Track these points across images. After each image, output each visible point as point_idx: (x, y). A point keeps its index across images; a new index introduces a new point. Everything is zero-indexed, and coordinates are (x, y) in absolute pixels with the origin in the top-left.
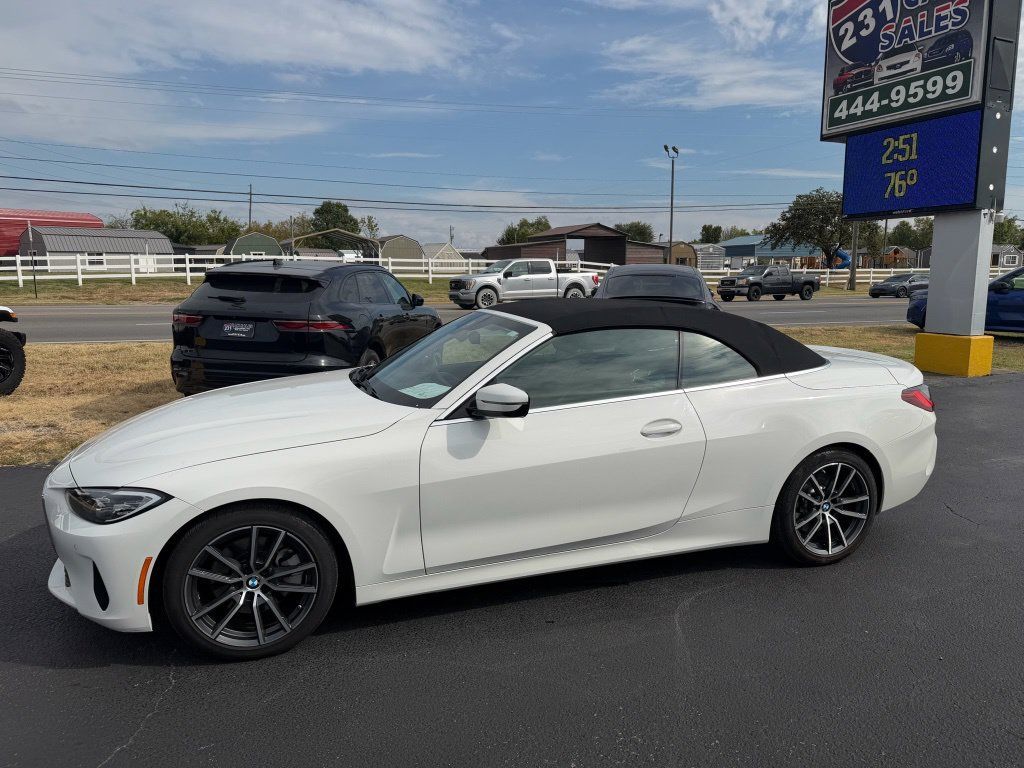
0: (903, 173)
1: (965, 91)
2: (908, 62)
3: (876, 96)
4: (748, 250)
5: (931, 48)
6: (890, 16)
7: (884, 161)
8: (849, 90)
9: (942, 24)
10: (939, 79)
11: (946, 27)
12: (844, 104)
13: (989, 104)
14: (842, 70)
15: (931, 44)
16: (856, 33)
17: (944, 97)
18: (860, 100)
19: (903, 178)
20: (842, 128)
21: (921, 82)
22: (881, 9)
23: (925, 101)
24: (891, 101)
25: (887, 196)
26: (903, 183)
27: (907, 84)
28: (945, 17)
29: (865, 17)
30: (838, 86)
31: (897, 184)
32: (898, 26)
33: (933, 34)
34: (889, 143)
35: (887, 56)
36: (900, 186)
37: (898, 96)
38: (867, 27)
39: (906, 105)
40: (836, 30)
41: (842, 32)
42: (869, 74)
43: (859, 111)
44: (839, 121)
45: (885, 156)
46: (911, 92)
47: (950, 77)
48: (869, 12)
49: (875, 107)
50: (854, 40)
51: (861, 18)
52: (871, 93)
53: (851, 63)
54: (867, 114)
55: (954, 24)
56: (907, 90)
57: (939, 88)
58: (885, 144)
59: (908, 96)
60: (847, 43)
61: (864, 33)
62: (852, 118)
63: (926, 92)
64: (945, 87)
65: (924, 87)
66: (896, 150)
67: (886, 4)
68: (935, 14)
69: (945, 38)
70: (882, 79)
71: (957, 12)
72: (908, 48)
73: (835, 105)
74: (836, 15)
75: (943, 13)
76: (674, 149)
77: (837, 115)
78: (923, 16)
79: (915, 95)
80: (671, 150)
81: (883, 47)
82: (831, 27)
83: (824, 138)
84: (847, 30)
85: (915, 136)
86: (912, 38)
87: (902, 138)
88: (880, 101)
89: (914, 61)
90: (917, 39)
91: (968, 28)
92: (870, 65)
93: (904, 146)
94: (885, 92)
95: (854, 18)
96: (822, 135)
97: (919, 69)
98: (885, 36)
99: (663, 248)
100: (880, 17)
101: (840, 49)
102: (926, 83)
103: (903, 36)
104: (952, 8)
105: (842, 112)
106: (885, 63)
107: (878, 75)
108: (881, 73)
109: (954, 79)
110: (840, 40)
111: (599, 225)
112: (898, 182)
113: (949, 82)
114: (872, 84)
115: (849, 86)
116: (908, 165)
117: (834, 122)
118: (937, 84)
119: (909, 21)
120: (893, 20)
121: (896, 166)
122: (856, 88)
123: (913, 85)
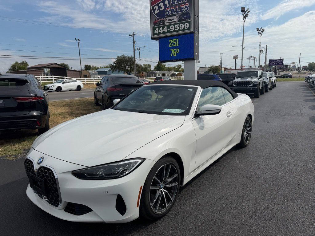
0: (175, 49)
1: (189, 28)
2: (174, 19)
3: (166, 27)
4: (105, 73)
5: (180, 16)
6: (168, 6)
7: (170, 46)
8: (158, 25)
9: (182, 10)
10: (182, 24)
11: (183, 11)
12: (157, 29)
13: (195, 32)
14: (156, 19)
15: (179, 15)
16: (159, 9)
17: (184, 29)
18: (161, 28)
19: (175, 51)
20: (157, 36)
21: (178, 25)
22: (165, 3)
23: (179, 30)
24: (170, 29)
25: (171, 56)
26: (175, 52)
27: (174, 25)
28: (183, 8)
29: (161, 5)
30: (155, 24)
31: (174, 53)
32: (170, 9)
33: (180, 12)
34: (171, 41)
35: (168, 17)
36: (175, 53)
37: (172, 28)
38: (162, 8)
39: (174, 31)
40: (153, 7)
41: (154, 8)
42: (163, 21)
43: (162, 31)
44: (156, 34)
45: (170, 45)
46: (176, 27)
47: (185, 24)
48: (162, 4)
49: (166, 31)
50: (158, 11)
51: (160, 5)
52: (164, 26)
53: (158, 17)
54: (164, 33)
55: (185, 10)
56: (175, 27)
57: (183, 27)
58: (170, 41)
59: (175, 28)
60: (157, 12)
61: (161, 9)
62: (160, 33)
63: (180, 28)
64: (184, 27)
65: (179, 26)
66: (173, 43)
67: (166, 2)
68: (180, 7)
69: (183, 13)
70: (167, 23)
71: (186, 7)
72: (174, 15)
73: (154, 29)
74: (152, 3)
75: (182, 7)
76: (78, 39)
77: (155, 32)
78: (177, 7)
79: (177, 28)
80: (77, 40)
81: (167, 14)
82: (151, 7)
83: (152, 39)
84: (156, 8)
85: (177, 39)
86: (174, 13)
87: (174, 40)
88: (167, 29)
89: (176, 19)
90: (176, 13)
91: (189, 12)
92: (163, 19)
93: (175, 42)
94: (168, 27)
95: (158, 5)
96: (151, 38)
97: (177, 21)
98: (167, 11)
99: (79, 72)
100: (165, 6)
101: (154, 13)
102: (179, 25)
103: (172, 12)
104: (184, 6)
105: (157, 31)
106: (168, 19)
107: (166, 22)
108: (167, 21)
109: (187, 25)
110: (154, 11)
111: (56, 64)
112: (174, 52)
113: (185, 26)
114: (164, 24)
115: (158, 24)
116: (176, 47)
117: (155, 34)
118: (182, 26)
119: (173, 8)
120: (169, 7)
121: (173, 48)
122: (160, 25)
123: (176, 25)
